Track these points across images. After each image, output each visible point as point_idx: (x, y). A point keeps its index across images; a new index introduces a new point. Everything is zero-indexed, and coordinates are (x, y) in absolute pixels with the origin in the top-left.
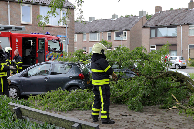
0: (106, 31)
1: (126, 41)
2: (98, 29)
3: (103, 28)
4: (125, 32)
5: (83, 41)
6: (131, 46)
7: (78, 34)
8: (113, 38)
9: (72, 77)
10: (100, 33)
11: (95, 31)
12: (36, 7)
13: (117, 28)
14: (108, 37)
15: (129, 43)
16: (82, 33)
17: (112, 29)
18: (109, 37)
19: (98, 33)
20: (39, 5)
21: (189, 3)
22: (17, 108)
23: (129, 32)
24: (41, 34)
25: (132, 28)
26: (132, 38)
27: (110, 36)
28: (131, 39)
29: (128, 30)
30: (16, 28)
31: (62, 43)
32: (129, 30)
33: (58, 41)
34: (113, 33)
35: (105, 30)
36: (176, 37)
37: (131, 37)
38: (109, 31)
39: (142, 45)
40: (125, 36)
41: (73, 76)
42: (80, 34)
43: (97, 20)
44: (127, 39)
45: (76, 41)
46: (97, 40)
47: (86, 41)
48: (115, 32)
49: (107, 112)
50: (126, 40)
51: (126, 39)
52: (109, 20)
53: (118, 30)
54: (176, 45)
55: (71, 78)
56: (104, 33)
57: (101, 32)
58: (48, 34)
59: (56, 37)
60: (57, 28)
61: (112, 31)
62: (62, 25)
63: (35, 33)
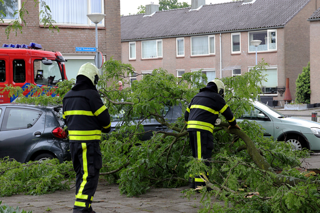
0: (229, 32)
1: (276, 55)
2: (211, 27)
3: (222, 24)
4: (272, 33)
5: (178, 56)
6: (286, 65)
7: (167, 40)
8: (245, 48)
9: (40, 134)
10: (214, 36)
11: (203, 31)
13: (254, 23)
14: (234, 44)
15: (282, 57)
16: (174, 37)
17: (242, 25)
18: (236, 44)
19: (209, 36)
23: (282, 32)
25: (290, 23)
26: (288, 47)
27: (239, 44)
28: (285, 49)
29: (280, 27)
31: (63, 66)
32: (283, 28)
33: (56, 62)
34: (245, 34)
35: (226, 28)
37: (286, 43)
38: (235, 31)
39: (309, 62)
40: (273, 41)
41: (42, 133)
42: (170, 40)
44: (276, 50)
45: (162, 57)
46: (209, 54)
47: (183, 55)
48: (250, 34)
49: (89, 198)
50: (275, 52)
51: (274, 48)
52: (237, 5)
53: (255, 29)
55: (39, 136)
56: (224, 35)
57: (216, 33)
58: (33, 46)
59: (52, 54)
60: (80, 31)
61: (243, 31)
62: (91, 24)
63: (6, 46)
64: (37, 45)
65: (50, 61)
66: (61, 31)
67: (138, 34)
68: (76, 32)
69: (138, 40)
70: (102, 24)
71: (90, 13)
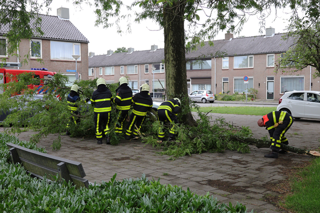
0: (144, 64)
2: (136, 61)
3: (141, 60)
4: (162, 65)
7: (116, 67)
12: (46, 42)
13: (155, 60)
14: (146, 69)
16: (119, 65)
17: (150, 61)
19: (135, 65)
20: (50, 40)
21: (225, 34)
22: (13, 148)
24: (35, 69)
27: (148, 69)
30: (11, 65)
34: (151, 65)
35: (143, 62)
36: (210, 70)
38: (146, 63)
40: (163, 68)
42: (118, 67)
43: (136, 51)
44: (164, 72)
45: (114, 74)
48: (153, 65)
52: (148, 52)
53: (156, 63)
54: (210, 78)
56: (141, 65)
57: (138, 64)
58: (44, 69)
59: (52, 73)
60: (69, 63)
61: (150, 63)
62: (74, 60)
63: (32, 69)
64: (45, 69)
65: (51, 76)
66: (61, 62)
67: (103, 64)
68: (68, 63)
69: (103, 67)
70: (80, 60)
71: (74, 55)
